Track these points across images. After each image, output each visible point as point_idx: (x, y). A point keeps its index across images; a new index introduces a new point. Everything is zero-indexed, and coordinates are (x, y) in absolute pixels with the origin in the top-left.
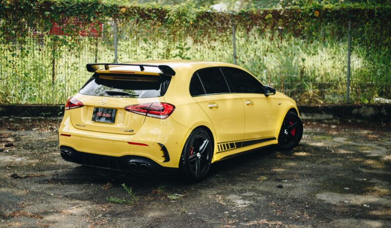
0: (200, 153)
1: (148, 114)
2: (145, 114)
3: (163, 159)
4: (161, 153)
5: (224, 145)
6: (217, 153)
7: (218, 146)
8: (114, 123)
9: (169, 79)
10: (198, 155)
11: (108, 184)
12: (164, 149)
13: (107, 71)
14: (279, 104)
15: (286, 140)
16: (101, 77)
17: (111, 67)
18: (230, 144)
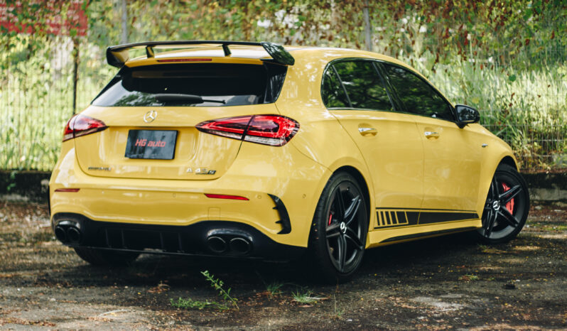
0: (346, 223)
1: (247, 138)
2: (240, 137)
3: (279, 228)
4: (275, 216)
5: (387, 213)
6: (375, 228)
7: (377, 213)
8: (173, 158)
9: (283, 71)
10: (343, 226)
11: (161, 285)
12: (280, 207)
13: (152, 61)
14: (484, 146)
15: (495, 225)
16: (135, 75)
17: (159, 51)
18: (397, 212)
